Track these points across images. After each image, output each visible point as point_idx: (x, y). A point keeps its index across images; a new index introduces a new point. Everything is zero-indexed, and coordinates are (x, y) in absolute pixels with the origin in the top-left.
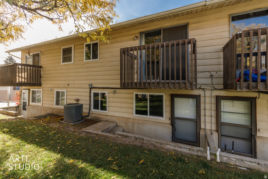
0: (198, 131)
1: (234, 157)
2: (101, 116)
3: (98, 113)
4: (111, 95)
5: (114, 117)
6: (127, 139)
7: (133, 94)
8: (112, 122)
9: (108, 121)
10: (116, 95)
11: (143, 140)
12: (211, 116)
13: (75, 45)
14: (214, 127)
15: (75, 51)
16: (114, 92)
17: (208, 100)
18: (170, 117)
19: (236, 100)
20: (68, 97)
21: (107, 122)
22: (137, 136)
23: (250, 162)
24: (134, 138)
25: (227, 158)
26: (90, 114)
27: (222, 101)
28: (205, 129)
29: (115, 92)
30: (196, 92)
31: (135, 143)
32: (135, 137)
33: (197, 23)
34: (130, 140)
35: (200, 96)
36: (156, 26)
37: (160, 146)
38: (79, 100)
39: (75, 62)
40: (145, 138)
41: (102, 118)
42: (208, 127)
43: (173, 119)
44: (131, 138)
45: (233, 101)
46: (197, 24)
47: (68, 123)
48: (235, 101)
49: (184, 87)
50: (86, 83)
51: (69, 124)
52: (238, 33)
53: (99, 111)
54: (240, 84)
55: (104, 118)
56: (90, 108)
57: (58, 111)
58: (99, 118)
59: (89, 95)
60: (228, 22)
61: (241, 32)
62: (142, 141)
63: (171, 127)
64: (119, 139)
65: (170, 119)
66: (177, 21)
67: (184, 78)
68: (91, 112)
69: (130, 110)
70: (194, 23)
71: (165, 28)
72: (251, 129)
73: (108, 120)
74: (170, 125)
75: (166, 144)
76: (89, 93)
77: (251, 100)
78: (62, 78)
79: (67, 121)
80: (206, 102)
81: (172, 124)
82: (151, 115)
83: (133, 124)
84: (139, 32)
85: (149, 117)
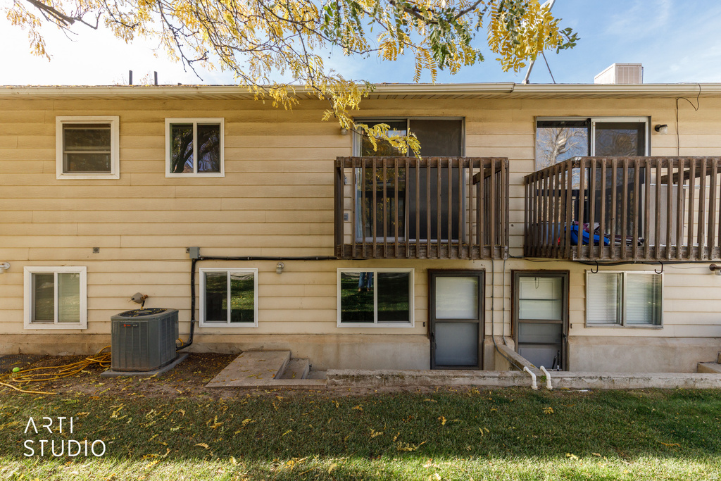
0: (480, 342)
1: (568, 376)
2: (235, 340)
3: (223, 332)
4: (270, 277)
5: (278, 337)
6: (360, 384)
7: (336, 272)
8: (275, 350)
9: (262, 351)
10: (286, 277)
11: (402, 377)
12: (503, 310)
13: (123, 120)
14: (507, 332)
15: (124, 137)
16: (279, 270)
17: (498, 279)
18: (426, 320)
19: (542, 277)
20: (95, 291)
21: (261, 353)
22: (385, 372)
23: (591, 378)
24: (380, 378)
25: (559, 380)
26: (195, 337)
27: (521, 278)
28: (492, 336)
29: (282, 270)
30: (476, 264)
31: (383, 389)
32: (382, 375)
33: (480, 120)
34: (370, 385)
35: (484, 271)
36: (393, 110)
37: (441, 383)
38: (146, 297)
39: (125, 176)
40: (407, 373)
41: (242, 345)
42: (497, 332)
43: (431, 322)
44: (371, 379)
45: (537, 278)
46: (480, 124)
47: (134, 373)
48: (540, 279)
49: (488, 254)
50: (176, 246)
51: (146, 376)
52: (576, 159)
53: (228, 326)
54: (577, 250)
55: (249, 344)
56: (193, 318)
57: (50, 341)
58: (230, 345)
59: (189, 281)
60: (532, 129)
61: (580, 159)
62: (400, 380)
63: (429, 340)
64: (336, 387)
65: (426, 324)
66: (442, 108)
67: (456, 236)
68: (196, 331)
69: (329, 314)
70: (474, 120)
71: (416, 118)
72: (562, 325)
73: (263, 347)
74: (426, 338)
75: (454, 377)
76: (189, 276)
77: (563, 275)
78: (64, 225)
79: (130, 368)
80: (494, 284)
81: (430, 335)
82: (381, 320)
83: (338, 347)
84: (352, 117)
85: (378, 326)
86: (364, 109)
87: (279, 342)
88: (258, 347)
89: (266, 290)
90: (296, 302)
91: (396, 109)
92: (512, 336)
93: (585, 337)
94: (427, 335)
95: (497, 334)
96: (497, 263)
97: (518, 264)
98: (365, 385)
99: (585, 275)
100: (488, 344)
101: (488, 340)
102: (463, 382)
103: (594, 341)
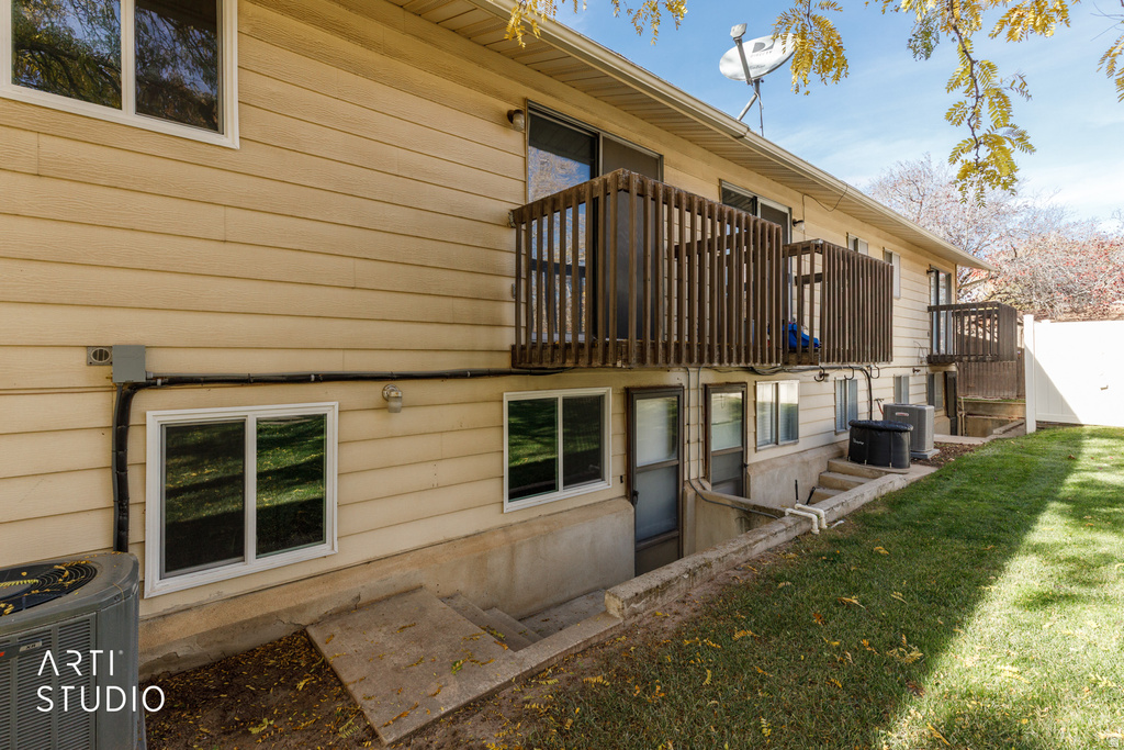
0: (680, 492)
2: (276, 603)
4: (369, 423)
6: (666, 598)
7: (501, 401)
11: (710, 565)
12: (698, 441)
14: (702, 471)
16: (398, 404)
18: (623, 473)
21: (362, 613)
24: (687, 577)
27: (712, 395)
28: (689, 481)
35: (683, 387)
44: (679, 582)
46: (675, 171)
53: (249, 569)
55: (323, 601)
64: (637, 618)
65: (624, 477)
69: (490, 489)
70: (670, 164)
71: (610, 137)
72: (743, 452)
73: (359, 598)
74: (626, 501)
80: (691, 404)
81: (632, 495)
82: (566, 483)
83: (513, 551)
84: (526, 100)
85: (565, 496)
86: (543, 92)
87: (397, 576)
88: (347, 601)
89: (359, 455)
90: (424, 474)
91: (585, 110)
92: (706, 477)
93: (757, 464)
94: (626, 497)
95: (693, 476)
96: (693, 376)
97: (708, 377)
98: (672, 596)
99: (755, 387)
100: (690, 494)
101: (687, 487)
102: (760, 547)
103: (763, 467)
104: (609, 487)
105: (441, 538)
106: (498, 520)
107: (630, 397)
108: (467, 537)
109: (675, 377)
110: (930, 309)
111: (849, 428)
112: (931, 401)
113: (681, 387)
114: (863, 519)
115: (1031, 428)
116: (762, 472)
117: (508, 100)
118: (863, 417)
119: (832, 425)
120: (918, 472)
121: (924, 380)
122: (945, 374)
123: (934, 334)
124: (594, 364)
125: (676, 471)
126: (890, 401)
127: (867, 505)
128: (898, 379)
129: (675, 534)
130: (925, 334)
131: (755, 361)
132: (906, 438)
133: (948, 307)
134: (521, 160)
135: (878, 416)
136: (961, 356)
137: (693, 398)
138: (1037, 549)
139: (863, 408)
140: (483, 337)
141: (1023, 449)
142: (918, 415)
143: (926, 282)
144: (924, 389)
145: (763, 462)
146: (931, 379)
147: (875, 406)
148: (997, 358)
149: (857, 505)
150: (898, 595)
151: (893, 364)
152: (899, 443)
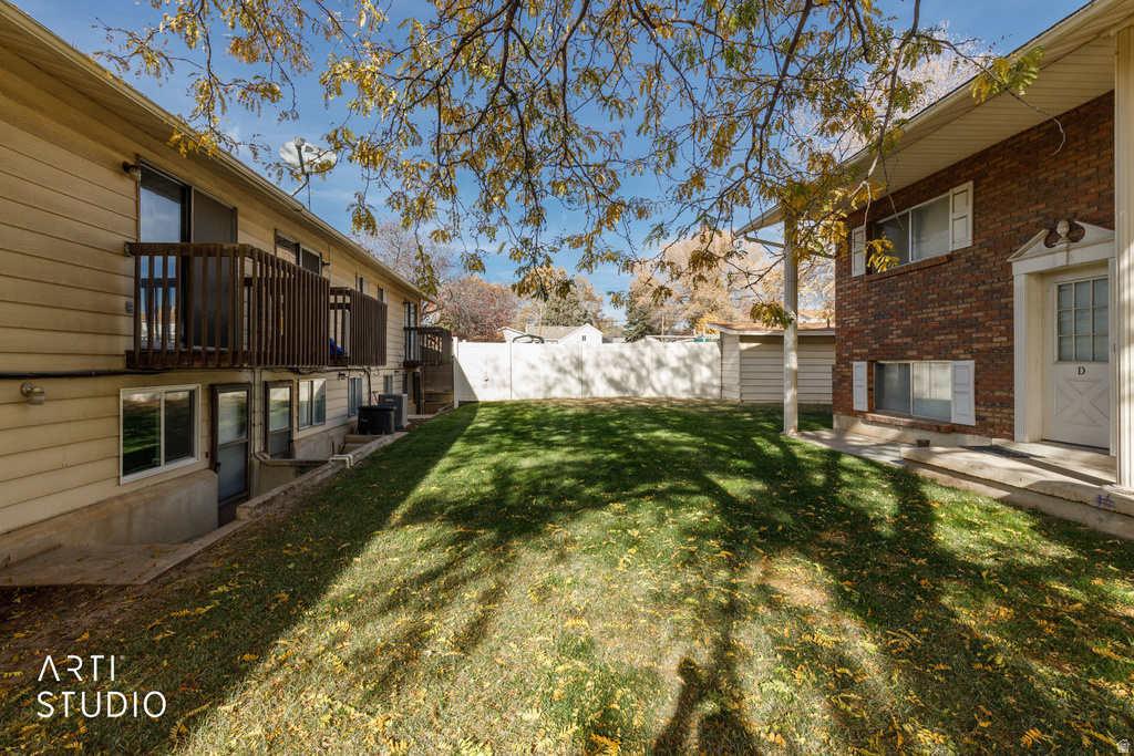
46: (245, 221)
65: (209, 454)
69: (112, 466)
70: (242, 214)
80: (256, 397)
81: (214, 465)
82: (167, 461)
83: (131, 513)
84: (137, 155)
85: (165, 470)
86: (151, 150)
87: (40, 539)
90: (55, 457)
91: (182, 168)
92: (266, 451)
93: (299, 440)
94: (210, 468)
95: (257, 451)
96: (257, 375)
97: (267, 376)
98: (276, 506)
99: (298, 384)
100: (256, 463)
101: (253, 459)
102: (319, 478)
103: (303, 442)
104: (196, 462)
105: (69, 509)
106: (116, 491)
107: (213, 392)
108: (90, 506)
109: (245, 376)
110: (405, 329)
111: (357, 411)
112: (405, 392)
113: (249, 383)
114: (373, 459)
115: (456, 406)
116: (303, 445)
117: (123, 153)
118: (365, 404)
119: (345, 410)
120: (399, 435)
121: (401, 378)
122: (414, 374)
123: (407, 346)
124: (222, 365)
125: (246, 447)
126: (382, 393)
127: (373, 453)
128: (386, 377)
129: (245, 494)
130: (402, 346)
131: (298, 364)
132: (392, 414)
133: (415, 329)
134: (133, 203)
135: (374, 403)
136: (423, 361)
137: (258, 392)
138: (451, 455)
139: (365, 398)
140: (103, 344)
141: (452, 418)
142: (398, 399)
143: (404, 309)
144: (401, 384)
145: (303, 439)
146: (405, 377)
147: (373, 395)
148: (441, 363)
149: (367, 454)
150: (393, 480)
151: (386, 367)
152: (388, 418)
